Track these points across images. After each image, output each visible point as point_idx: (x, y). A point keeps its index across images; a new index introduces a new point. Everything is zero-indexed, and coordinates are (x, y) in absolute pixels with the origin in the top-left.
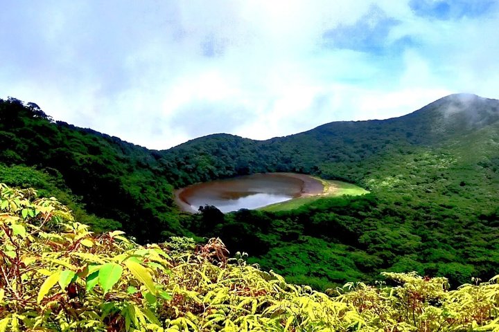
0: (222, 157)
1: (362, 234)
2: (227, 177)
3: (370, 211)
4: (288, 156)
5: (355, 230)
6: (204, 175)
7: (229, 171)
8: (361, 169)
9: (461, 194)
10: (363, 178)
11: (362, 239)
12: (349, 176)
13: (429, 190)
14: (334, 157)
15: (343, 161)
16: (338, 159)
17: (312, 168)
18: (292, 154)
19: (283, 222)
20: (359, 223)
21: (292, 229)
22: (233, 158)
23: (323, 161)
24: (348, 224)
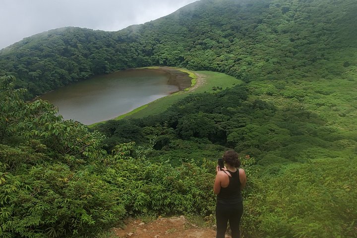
0: (73, 57)
1: (230, 132)
2: (82, 79)
3: (240, 105)
4: (149, 48)
5: (225, 128)
6: (54, 81)
7: (83, 73)
8: (232, 55)
9: (345, 76)
10: (233, 66)
11: (230, 138)
12: (218, 64)
13: (306, 74)
14: (201, 44)
15: (210, 48)
16: (205, 47)
17: (176, 59)
18: (154, 45)
19: (153, 129)
20: (228, 120)
21: (162, 134)
22: (86, 56)
23: (189, 50)
24: (217, 122)
